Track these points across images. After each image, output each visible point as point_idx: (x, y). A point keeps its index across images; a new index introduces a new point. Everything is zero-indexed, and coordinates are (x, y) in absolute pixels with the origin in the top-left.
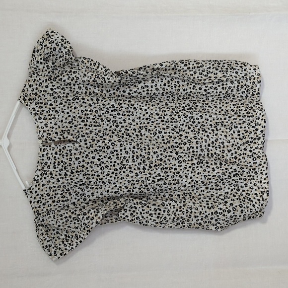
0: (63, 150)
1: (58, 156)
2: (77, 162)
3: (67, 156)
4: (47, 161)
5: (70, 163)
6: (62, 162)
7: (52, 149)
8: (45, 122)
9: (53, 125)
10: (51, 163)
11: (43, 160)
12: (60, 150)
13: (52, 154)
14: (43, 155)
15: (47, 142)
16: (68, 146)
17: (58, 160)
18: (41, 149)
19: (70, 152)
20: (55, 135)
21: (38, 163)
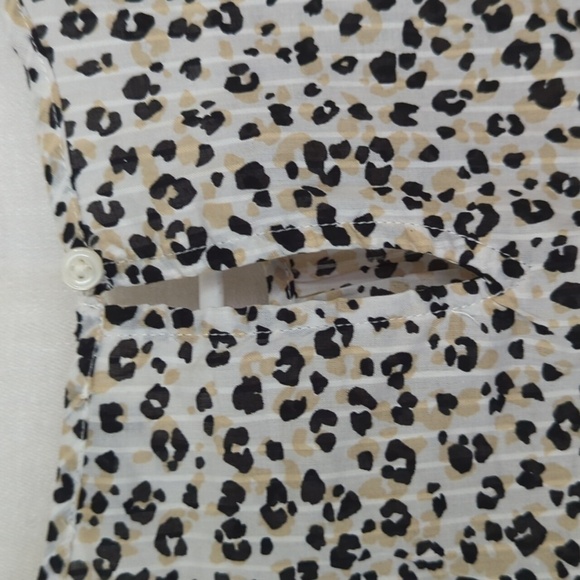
0: (315, 363)
1: (264, 424)
2: (462, 490)
3: (361, 424)
4: (155, 474)
5: (393, 506)
6: (312, 487)
7: (202, 348)
8: (129, 61)
9: (210, 88)
10: (191, 497)
11: (108, 463)
12: (291, 356)
13: (204, 400)
14: (111, 417)
15: (153, 275)
16: (380, 324)
17: (266, 470)
18: (87, 348)
19: (396, 381)
20: (241, 201)
21: (62, 495)
